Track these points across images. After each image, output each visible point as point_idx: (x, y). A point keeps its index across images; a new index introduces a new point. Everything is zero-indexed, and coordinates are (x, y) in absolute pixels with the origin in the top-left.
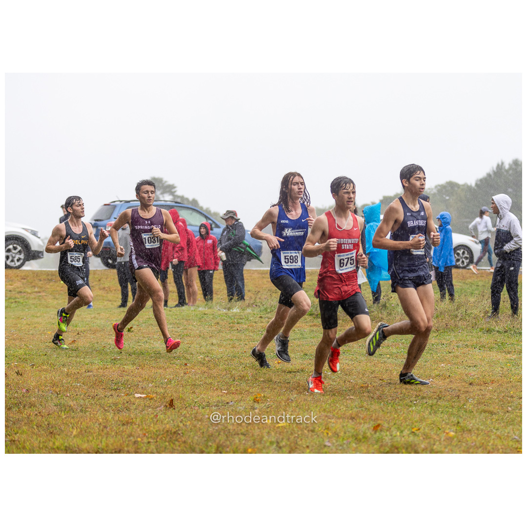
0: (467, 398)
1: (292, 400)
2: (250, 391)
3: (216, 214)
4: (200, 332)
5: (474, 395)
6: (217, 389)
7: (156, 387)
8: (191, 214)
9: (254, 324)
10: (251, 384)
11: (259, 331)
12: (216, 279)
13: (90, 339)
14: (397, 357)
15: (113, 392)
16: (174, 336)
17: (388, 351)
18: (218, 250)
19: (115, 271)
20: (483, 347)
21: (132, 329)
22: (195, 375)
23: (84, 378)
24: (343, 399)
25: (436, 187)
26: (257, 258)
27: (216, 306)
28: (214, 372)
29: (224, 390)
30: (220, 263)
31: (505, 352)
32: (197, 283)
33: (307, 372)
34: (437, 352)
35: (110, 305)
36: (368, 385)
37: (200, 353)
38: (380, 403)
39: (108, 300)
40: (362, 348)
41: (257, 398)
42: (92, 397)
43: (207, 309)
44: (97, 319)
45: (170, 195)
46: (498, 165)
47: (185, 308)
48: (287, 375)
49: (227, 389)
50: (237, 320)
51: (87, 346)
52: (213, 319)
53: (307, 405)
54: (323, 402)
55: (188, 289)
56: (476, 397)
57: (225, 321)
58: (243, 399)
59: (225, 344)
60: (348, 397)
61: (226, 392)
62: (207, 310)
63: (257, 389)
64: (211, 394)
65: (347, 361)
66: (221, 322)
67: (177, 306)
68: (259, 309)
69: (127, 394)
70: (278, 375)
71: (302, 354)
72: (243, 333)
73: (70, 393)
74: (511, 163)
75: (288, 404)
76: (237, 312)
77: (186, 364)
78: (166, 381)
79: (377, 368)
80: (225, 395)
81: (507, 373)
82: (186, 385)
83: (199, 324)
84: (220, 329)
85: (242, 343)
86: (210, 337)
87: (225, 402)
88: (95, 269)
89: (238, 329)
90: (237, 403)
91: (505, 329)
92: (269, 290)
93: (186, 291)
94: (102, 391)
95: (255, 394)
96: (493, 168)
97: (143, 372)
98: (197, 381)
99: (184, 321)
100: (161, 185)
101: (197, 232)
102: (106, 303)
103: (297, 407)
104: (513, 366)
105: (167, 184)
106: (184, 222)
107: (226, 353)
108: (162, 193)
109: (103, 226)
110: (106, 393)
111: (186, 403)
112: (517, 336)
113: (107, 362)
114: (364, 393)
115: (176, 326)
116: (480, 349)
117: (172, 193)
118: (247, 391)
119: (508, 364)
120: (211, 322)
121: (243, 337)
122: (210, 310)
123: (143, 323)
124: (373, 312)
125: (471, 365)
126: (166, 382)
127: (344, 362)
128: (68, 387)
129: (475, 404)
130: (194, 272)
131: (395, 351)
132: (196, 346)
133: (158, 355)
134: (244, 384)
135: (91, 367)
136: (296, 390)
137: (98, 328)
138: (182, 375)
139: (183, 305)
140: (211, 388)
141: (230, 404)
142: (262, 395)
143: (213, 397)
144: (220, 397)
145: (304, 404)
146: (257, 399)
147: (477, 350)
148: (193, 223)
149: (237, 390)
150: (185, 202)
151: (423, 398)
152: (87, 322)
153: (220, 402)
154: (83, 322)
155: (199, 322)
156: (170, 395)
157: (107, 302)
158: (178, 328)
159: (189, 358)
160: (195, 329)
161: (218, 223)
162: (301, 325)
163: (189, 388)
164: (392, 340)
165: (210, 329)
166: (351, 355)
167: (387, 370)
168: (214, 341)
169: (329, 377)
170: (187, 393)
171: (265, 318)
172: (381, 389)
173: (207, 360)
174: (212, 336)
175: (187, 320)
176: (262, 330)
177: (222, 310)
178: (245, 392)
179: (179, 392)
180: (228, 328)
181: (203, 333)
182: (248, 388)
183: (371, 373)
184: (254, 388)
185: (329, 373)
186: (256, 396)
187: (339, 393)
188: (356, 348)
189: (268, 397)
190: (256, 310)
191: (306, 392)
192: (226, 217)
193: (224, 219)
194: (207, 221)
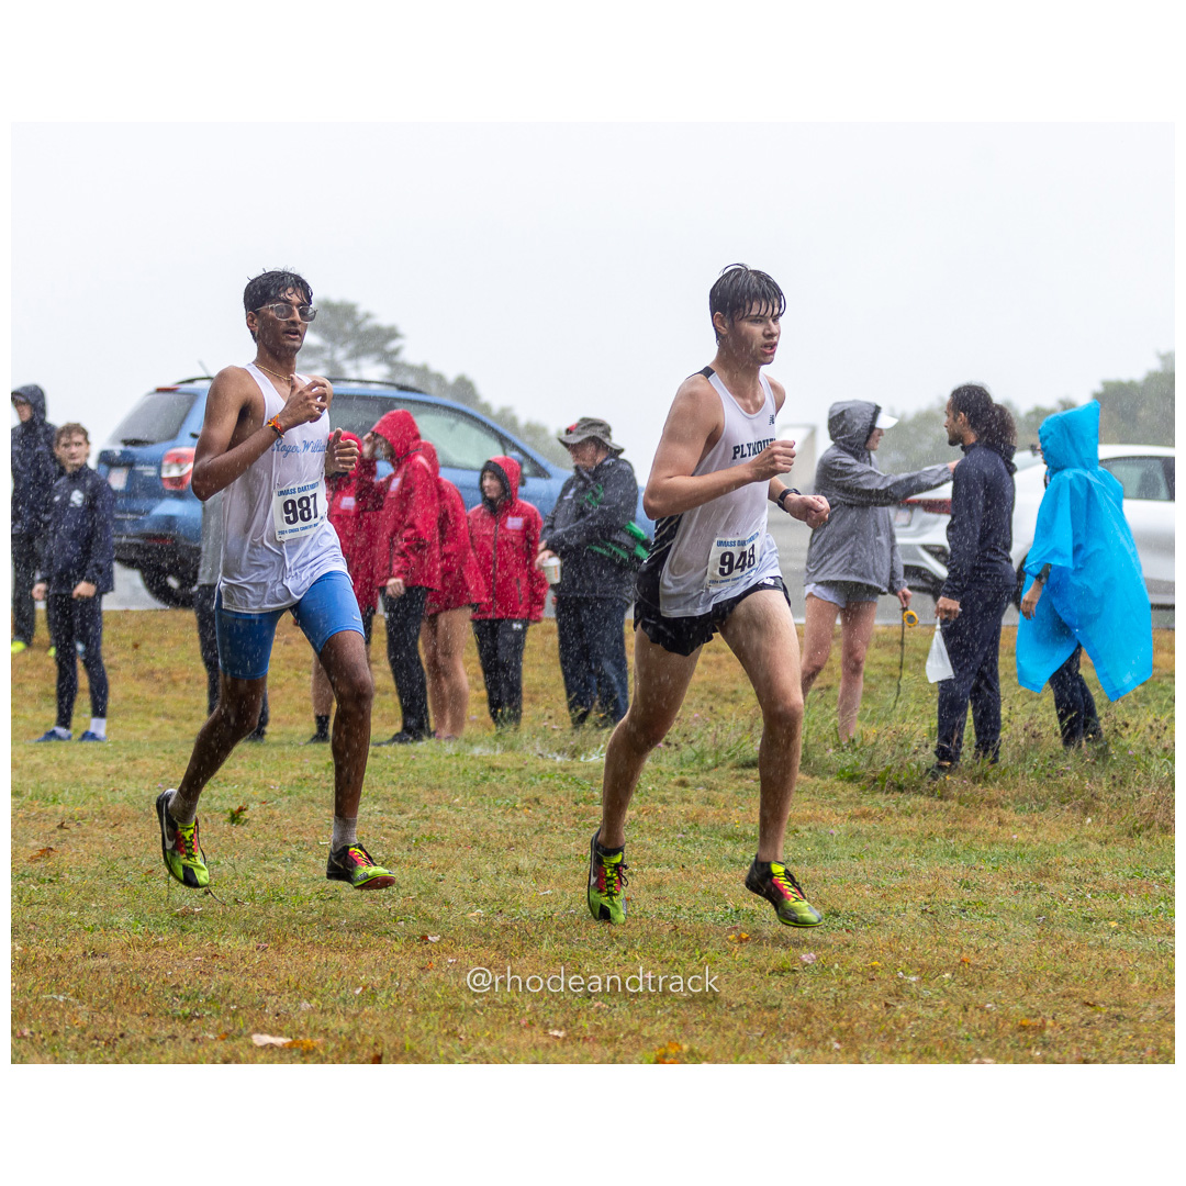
2: (645, 1032)
3: (535, 430)
4: (476, 828)
6: (531, 1025)
7: (323, 1011)
8: (452, 427)
9: (659, 806)
10: (646, 1010)
11: (677, 829)
12: (532, 648)
13: (102, 844)
14: (1142, 928)
15: (179, 1027)
16: (387, 841)
17: (1114, 906)
19: (190, 616)
21: (246, 815)
22: (457, 975)
23: (80, 976)
27: (530, 740)
29: (555, 1027)
30: (550, 596)
32: (467, 663)
33: (838, 973)
35: (172, 731)
36: (1044, 1022)
37: (476, 901)
39: (165, 715)
40: (1025, 896)
41: (666, 1056)
42: (108, 1043)
43: (498, 752)
44: (127, 778)
45: (379, 361)
47: (424, 746)
48: (769, 982)
49: (565, 1025)
51: (90, 869)
52: (520, 785)
57: (560, 793)
59: (558, 872)
61: (561, 1034)
63: (666, 1025)
64: (512, 1040)
65: (973, 941)
66: (547, 798)
67: (398, 738)
68: (675, 756)
69: (226, 1036)
70: (741, 983)
73: (30, 1026)
77: (426, 938)
78: (358, 992)
79: (1074, 966)
80: (558, 1045)
82: (427, 1008)
83: (471, 803)
84: (542, 819)
86: (510, 846)
88: (122, 608)
92: (710, 692)
94: (139, 1022)
95: (660, 1042)
97: (281, 961)
98: (464, 997)
99: (422, 789)
100: (348, 327)
101: (473, 488)
102: (155, 724)
105: (370, 323)
106: (431, 454)
107: (565, 903)
108: (355, 355)
109: (150, 464)
110: (156, 1030)
113: (157, 924)
114: (1030, 1048)
115: (391, 806)
117: (388, 357)
118: (631, 1033)
120: (512, 797)
122: (509, 756)
123: (282, 794)
124: (1063, 773)
126: (357, 997)
127: (965, 941)
128: (27, 1005)
130: (461, 627)
131: (1136, 907)
132: (461, 877)
133: (331, 905)
134: (625, 1010)
135: (104, 940)
136: (800, 1031)
137: (131, 809)
138: (413, 973)
139: (418, 738)
140: (510, 1019)
142: (685, 1047)
143: (517, 1051)
144: (539, 1052)
148: (456, 458)
149: (598, 1028)
150: (433, 387)
152: (94, 788)
154: (78, 785)
155: (473, 794)
156: (371, 1040)
157: (163, 720)
158: (402, 812)
159: (438, 917)
160: (459, 818)
161: (543, 461)
162: (819, 813)
163: (437, 1019)
164: (1127, 871)
165: (509, 820)
166: (988, 920)
167: (1109, 971)
168: (521, 862)
169: (913, 990)
170: (428, 1034)
171: (698, 786)
172: (1087, 1037)
173: (497, 926)
174: (518, 843)
175: (431, 788)
176: (686, 827)
177: (550, 756)
178: (625, 1037)
179: (402, 1030)
180: (572, 818)
181: (487, 834)
182: (634, 1025)
183: (1056, 980)
184: (658, 1024)
185: (914, 979)
186: (663, 1050)
187: (947, 1048)
188: (1004, 896)
189: (704, 1053)
190: (664, 758)
191: (833, 1039)
192: (574, 439)
193: (566, 445)
194: (505, 454)
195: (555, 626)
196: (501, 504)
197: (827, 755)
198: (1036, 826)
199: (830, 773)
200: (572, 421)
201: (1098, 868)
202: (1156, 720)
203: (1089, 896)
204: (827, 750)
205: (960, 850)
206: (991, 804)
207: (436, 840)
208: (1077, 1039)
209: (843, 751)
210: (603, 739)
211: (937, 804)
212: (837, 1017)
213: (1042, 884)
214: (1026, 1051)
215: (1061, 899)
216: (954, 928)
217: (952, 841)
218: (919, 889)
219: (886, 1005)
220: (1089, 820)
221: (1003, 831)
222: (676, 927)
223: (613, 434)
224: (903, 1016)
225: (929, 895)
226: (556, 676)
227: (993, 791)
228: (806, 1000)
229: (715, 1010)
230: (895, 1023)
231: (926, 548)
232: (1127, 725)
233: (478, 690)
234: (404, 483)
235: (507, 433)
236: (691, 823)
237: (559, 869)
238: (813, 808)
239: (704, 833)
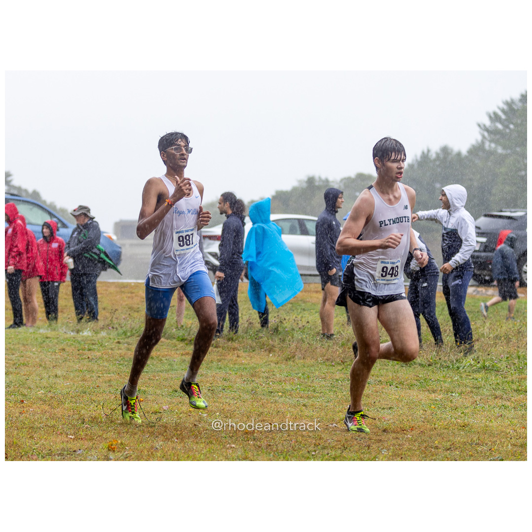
0: (380, 449)
1: (157, 448)
2: (104, 436)
3: (63, 211)
4: (41, 360)
5: (389, 444)
6: (61, 434)
8: (31, 209)
9: (110, 351)
10: (104, 428)
11: (116, 360)
14: (290, 395)
16: (8, 365)
17: (280, 387)
18: (65, 254)
20: (401, 383)
22: (34, 415)
24: (222, 449)
25: (342, 180)
26: (114, 267)
27: (61, 327)
28: (59, 411)
29: (71, 435)
30: (68, 272)
31: (429, 390)
32: (38, 298)
33: (177, 413)
34: (341, 389)
36: (254, 431)
37: (40, 387)
38: (270, 453)
40: (247, 384)
41: (112, 445)
43: (49, 331)
46: (423, 153)
47: (21, 329)
48: (151, 417)
49: (74, 434)
50: (88, 346)
52: (57, 343)
53: (176, 455)
54: (196, 451)
55: (26, 306)
56: (392, 448)
57: (73, 346)
58: (94, 446)
59: (72, 376)
60: (228, 445)
61: (73, 437)
62: (49, 333)
63: (112, 433)
64: (54, 439)
65: (227, 401)
66: (67, 349)
67: (11, 326)
68: (116, 333)
71: (171, 390)
72: (96, 362)
74: (439, 151)
75: (152, 453)
76: (89, 336)
77: (22, 401)
79: (265, 410)
80: (71, 441)
81: (431, 417)
82: (23, 428)
83: (39, 350)
84: (66, 356)
85: (94, 375)
86: (54, 367)
87: (71, 450)
89: (89, 358)
90: (86, 451)
91: (429, 361)
92: (129, 308)
93: (23, 307)
95: (110, 440)
96: (416, 156)
98: (36, 423)
99: (20, 345)
103: (163, 457)
104: (439, 408)
106: (23, 219)
107: (74, 388)
111: (21, 451)
112: (444, 371)
114: (249, 441)
116: (397, 387)
118: (99, 436)
119: (433, 407)
120: (55, 348)
121: (96, 368)
122: (53, 333)
124: (261, 337)
125: (385, 406)
127: (224, 400)
129: (390, 456)
130: (35, 284)
131: (288, 387)
132: (35, 378)
134: (97, 428)
136: (163, 435)
138: (17, 415)
139: (19, 326)
140: (53, 431)
141: (78, 453)
142: (119, 441)
143: (56, 444)
144: (65, 444)
145: (172, 454)
146: (112, 447)
147: (393, 387)
148: (33, 221)
149: (87, 435)
150: (24, 194)
151: (324, 448)
153: (65, 450)
155: (41, 347)
158: (13, 354)
159: (26, 394)
160: (34, 356)
161: (65, 222)
162: (170, 353)
163: (26, 432)
164: (285, 374)
165: (53, 357)
166: (233, 393)
167: (279, 411)
168: (58, 372)
169: (205, 419)
170: (22, 438)
171: (124, 343)
172: (270, 436)
173: (49, 397)
174: (56, 365)
175: (24, 345)
176: (120, 359)
177: (69, 333)
178: (96, 438)
179: (13, 436)
180: (77, 356)
181: (45, 362)
182: (100, 433)
183: (259, 415)
184: (109, 433)
185: (205, 415)
186: (111, 443)
187: (217, 441)
188: (239, 384)
189: (126, 444)
190: (112, 334)
191: (175, 438)
192: (77, 213)
193: (74, 216)
194: (51, 219)
195: (70, 284)
196: (50, 238)
197: (173, 331)
198: (251, 357)
199: (174, 338)
200: (76, 207)
201: (274, 373)
202: (296, 317)
203: (271, 383)
204: (173, 329)
205: (222, 367)
206: (234, 349)
207: (26, 365)
208: (266, 437)
209: (179, 330)
210: (89, 325)
211: (215, 349)
212: (176, 430)
213: (253, 379)
214: (247, 442)
215: (261, 384)
216: (220, 396)
217: (220, 363)
218: (207, 381)
219: (195, 425)
220: (271, 355)
221: (239, 359)
222: (116, 397)
223: (91, 211)
224: (201, 429)
225: (211, 384)
226: (71, 302)
227: (235, 345)
228: (165, 424)
229: (130, 427)
230: (198, 432)
231: (211, 254)
232: (285, 319)
233: (42, 308)
234: (14, 231)
235: (52, 211)
236: (122, 358)
237: (72, 375)
238: (168, 351)
239: (127, 361)
